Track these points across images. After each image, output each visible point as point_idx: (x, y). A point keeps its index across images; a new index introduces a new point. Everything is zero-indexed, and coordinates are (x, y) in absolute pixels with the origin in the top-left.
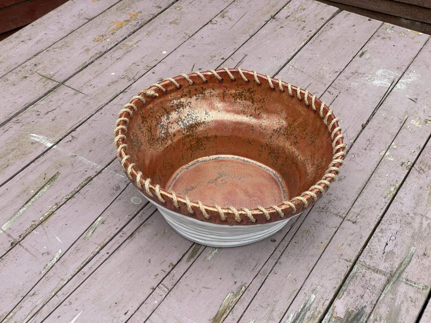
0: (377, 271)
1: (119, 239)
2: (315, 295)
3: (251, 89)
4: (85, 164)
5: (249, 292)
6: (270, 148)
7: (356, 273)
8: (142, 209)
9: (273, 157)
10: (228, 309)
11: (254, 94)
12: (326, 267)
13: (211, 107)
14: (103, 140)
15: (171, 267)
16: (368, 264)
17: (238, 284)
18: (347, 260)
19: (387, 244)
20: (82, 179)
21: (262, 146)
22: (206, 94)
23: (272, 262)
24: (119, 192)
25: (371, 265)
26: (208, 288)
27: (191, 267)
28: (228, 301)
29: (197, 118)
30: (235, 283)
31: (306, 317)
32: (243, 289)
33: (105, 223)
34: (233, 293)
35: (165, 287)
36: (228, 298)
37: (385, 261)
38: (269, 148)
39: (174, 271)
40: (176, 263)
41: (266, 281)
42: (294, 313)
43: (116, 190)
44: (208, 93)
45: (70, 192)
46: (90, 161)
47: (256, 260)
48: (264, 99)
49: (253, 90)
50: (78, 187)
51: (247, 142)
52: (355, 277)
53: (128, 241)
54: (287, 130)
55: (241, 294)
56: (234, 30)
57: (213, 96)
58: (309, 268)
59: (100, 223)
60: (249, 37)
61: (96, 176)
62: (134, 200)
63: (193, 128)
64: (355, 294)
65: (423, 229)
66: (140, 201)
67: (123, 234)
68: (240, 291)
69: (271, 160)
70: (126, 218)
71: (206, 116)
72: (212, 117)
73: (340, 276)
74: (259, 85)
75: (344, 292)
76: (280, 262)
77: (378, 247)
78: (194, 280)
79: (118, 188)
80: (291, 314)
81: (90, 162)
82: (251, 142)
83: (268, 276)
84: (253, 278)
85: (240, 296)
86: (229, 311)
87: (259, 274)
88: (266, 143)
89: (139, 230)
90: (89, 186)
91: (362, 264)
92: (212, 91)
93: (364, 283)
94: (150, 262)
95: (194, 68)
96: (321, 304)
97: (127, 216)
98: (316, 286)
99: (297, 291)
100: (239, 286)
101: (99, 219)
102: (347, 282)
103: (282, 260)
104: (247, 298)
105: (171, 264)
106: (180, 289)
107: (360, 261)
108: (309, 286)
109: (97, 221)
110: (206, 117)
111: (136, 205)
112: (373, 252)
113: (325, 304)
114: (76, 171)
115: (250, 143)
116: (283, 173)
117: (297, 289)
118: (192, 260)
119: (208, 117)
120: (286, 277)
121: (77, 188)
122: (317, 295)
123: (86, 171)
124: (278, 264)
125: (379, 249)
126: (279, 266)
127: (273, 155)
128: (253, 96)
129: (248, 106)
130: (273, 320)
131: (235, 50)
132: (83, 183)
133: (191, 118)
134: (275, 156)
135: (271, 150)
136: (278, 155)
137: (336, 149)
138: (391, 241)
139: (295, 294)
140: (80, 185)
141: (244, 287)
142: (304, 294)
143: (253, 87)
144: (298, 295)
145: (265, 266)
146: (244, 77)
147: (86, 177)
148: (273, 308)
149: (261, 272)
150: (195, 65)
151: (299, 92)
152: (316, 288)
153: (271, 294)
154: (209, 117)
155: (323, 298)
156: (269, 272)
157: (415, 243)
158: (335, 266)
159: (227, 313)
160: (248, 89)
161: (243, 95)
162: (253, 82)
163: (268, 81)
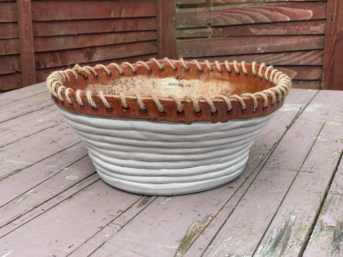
1: (55, 200)
2: (294, 215)
3: (180, 76)
4: (13, 163)
5: (217, 220)
7: (331, 198)
8: (79, 182)
10: (197, 232)
11: (183, 81)
12: (296, 198)
16: (340, 193)
17: (203, 216)
18: (316, 193)
22: (137, 85)
23: (235, 199)
24: (53, 174)
26: (168, 221)
27: (144, 210)
30: (199, 215)
31: (293, 230)
32: (210, 218)
33: (38, 192)
34: (199, 222)
35: (117, 225)
36: (195, 226)
39: (125, 214)
40: (125, 210)
41: (234, 211)
42: (277, 229)
43: (50, 174)
46: (19, 161)
47: (217, 200)
48: (194, 83)
49: (181, 76)
52: (332, 201)
53: (66, 201)
55: (209, 221)
58: (279, 200)
59: (32, 193)
61: (26, 168)
62: (69, 178)
66: (76, 178)
67: (59, 197)
68: (207, 220)
70: (63, 188)
74: (187, 71)
75: (326, 211)
76: (244, 199)
78: (150, 218)
80: (274, 229)
83: (234, 208)
84: (218, 211)
87: (224, 208)
89: (79, 194)
90: (19, 173)
91: (334, 193)
92: (142, 82)
94: (94, 211)
96: (305, 220)
98: (292, 210)
104: (217, 223)
105: (120, 211)
106: (135, 224)
107: (332, 192)
108: (285, 210)
109: (28, 192)
111: (72, 180)
117: (272, 213)
118: (144, 206)
120: (256, 207)
122: (296, 215)
123: (15, 167)
126: (245, 201)
129: (179, 93)
130: (255, 235)
132: (11, 173)
139: (272, 217)
140: (8, 174)
142: (282, 216)
143: (181, 74)
145: (228, 203)
147: (15, 170)
148: (251, 227)
149: (226, 206)
151: (228, 64)
153: (244, 219)
155: (305, 217)
156: (234, 206)
158: (306, 197)
159: (197, 235)
160: (177, 76)
161: (173, 83)
162: (181, 69)
163: (196, 64)
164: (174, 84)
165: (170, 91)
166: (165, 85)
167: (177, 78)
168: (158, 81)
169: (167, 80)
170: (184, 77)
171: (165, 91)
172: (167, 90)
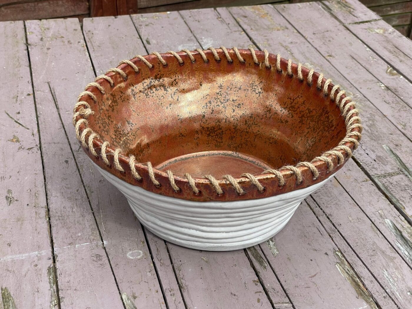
0: (391, 175)
1: (174, 299)
2: (387, 218)
3: (158, 74)
4: (22, 260)
5: (347, 253)
6: (208, 128)
7: (383, 184)
8: (152, 258)
9: (214, 137)
10: (354, 278)
11: (163, 79)
12: (361, 195)
13: (129, 113)
14: (8, 226)
15: (259, 284)
16: (379, 174)
17: (330, 253)
18: (364, 181)
19: (368, 154)
20: (42, 276)
21: (197, 132)
22: (118, 101)
23: (323, 218)
24: (105, 259)
25: (383, 173)
26: (315, 275)
27: (276, 271)
28: (344, 273)
29: (124, 131)
30: (326, 254)
31: (409, 239)
32: (339, 254)
33: (136, 295)
34: (337, 263)
35: (283, 303)
36: (341, 270)
37: (385, 165)
38: (206, 129)
39: (267, 286)
40: (257, 278)
41: (344, 236)
42: (397, 242)
43: (100, 260)
44: (119, 99)
45: (50, 296)
46: (24, 253)
47: (311, 226)
48: (176, 79)
49: (160, 75)
50: (51, 285)
51: (180, 136)
52: (389, 188)
53: (185, 294)
54: (218, 99)
55: (344, 259)
56: (4, 69)
57: (124, 100)
58: (354, 204)
59: (132, 300)
60: (28, 68)
61: (54, 262)
62: (133, 256)
63: (127, 145)
64: (406, 199)
65: (369, 131)
66: (140, 253)
67: (170, 292)
68: (340, 257)
69: (212, 142)
70: (151, 275)
71: (130, 125)
72: (136, 124)
73: (379, 194)
74: (165, 66)
75: (399, 203)
76: (329, 215)
77: (367, 159)
78: (295, 278)
79: (98, 256)
80: (396, 244)
81: (27, 255)
82: (183, 134)
83: (338, 231)
84: (332, 241)
85: (345, 261)
86: (358, 279)
87: (331, 235)
88: (201, 126)
89: (181, 276)
90: (63, 276)
91: (377, 177)
92: (121, 95)
93: (399, 188)
94: (235, 295)
95: (10, 115)
96: (400, 221)
97: (149, 274)
98: (377, 212)
99: (373, 225)
100: (333, 254)
101: (124, 297)
102: (389, 195)
103: (328, 211)
104: (353, 258)
105: (254, 281)
106: (296, 295)
107: (373, 175)
108: (373, 216)
109: (124, 301)
110: (131, 127)
111: (142, 258)
112: (370, 164)
113: (403, 220)
114: (24, 273)
115: (183, 136)
116: (234, 147)
117: (371, 224)
118: (266, 265)
119: (131, 126)
120: (351, 222)
121: (51, 287)
122: (388, 218)
123: (36, 265)
124: (330, 217)
125: (370, 160)
126: (333, 217)
127: (213, 134)
128: (163, 82)
129: (163, 96)
130: (395, 258)
131: (31, 84)
132: (49, 279)
133: (119, 134)
134: (217, 135)
135: (209, 131)
136: (221, 130)
137: (311, 76)
138: (366, 150)
139: (375, 228)
140: (50, 283)
141: (337, 252)
142: (380, 224)
143: (160, 71)
144: (378, 228)
145: (324, 225)
146: (148, 63)
147: (45, 271)
148: (381, 251)
149: (330, 232)
150: (8, 112)
151: (216, 52)
152: (379, 214)
153: (362, 242)
154: (133, 126)
155: (395, 217)
156: (335, 228)
157: (380, 142)
158: (364, 190)
159: (359, 281)
160: (154, 76)
161: (152, 86)
162: (158, 66)
163: (175, 57)
164: (154, 85)
165: (152, 97)
166: (145, 90)
167: (156, 78)
168: (136, 87)
169: (145, 83)
170: (163, 75)
171: (147, 97)
172: (149, 96)
